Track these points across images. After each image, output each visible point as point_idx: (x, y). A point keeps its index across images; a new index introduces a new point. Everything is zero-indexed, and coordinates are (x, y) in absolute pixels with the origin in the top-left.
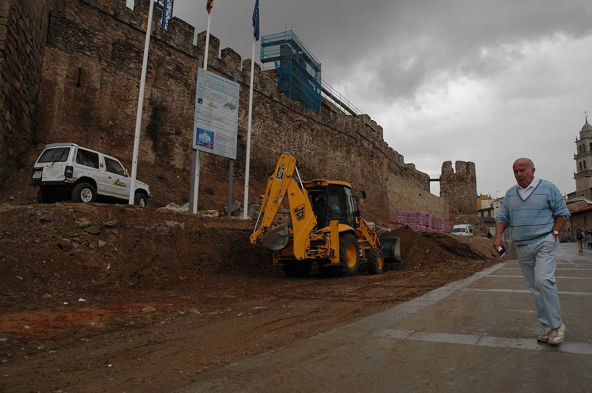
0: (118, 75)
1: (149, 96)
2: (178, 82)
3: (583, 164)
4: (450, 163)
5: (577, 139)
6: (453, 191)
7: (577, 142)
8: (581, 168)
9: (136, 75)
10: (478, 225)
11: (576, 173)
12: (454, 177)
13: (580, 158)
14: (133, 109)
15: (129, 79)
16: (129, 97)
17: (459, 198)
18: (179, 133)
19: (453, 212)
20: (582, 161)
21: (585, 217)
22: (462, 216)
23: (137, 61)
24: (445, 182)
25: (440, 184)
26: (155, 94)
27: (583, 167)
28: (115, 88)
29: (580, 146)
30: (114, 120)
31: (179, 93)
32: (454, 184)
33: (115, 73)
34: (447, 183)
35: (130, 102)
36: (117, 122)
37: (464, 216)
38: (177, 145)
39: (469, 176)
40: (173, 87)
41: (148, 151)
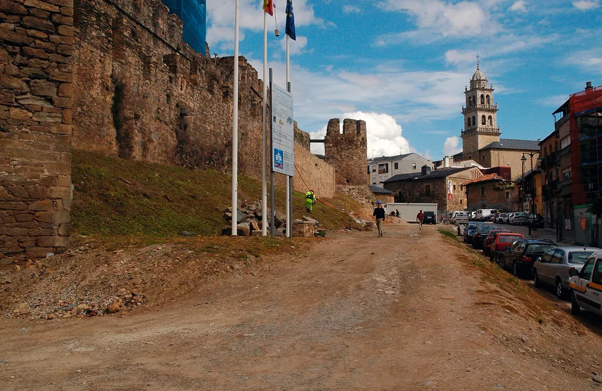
0: (82, 47)
1: (111, 72)
2: (133, 52)
3: (471, 120)
4: (338, 121)
5: (466, 89)
6: (341, 156)
7: (466, 92)
8: (469, 125)
9: (98, 45)
10: (369, 198)
11: (464, 130)
12: (342, 139)
13: (468, 113)
14: (97, 90)
15: (92, 52)
16: (94, 75)
17: (348, 165)
18: (137, 117)
19: (339, 182)
20: (471, 116)
21: (483, 189)
22: (351, 187)
23: (98, 27)
24: (331, 145)
25: (326, 147)
26: (116, 69)
27: (471, 124)
28: (81, 64)
29: (470, 98)
30: (81, 106)
31: (135, 66)
32: (341, 148)
33: (80, 45)
34: (333, 146)
35: (95, 81)
36: (85, 108)
37: (353, 187)
38: (136, 131)
39: (360, 138)
40: (130, 59)
41: (113, 142)
